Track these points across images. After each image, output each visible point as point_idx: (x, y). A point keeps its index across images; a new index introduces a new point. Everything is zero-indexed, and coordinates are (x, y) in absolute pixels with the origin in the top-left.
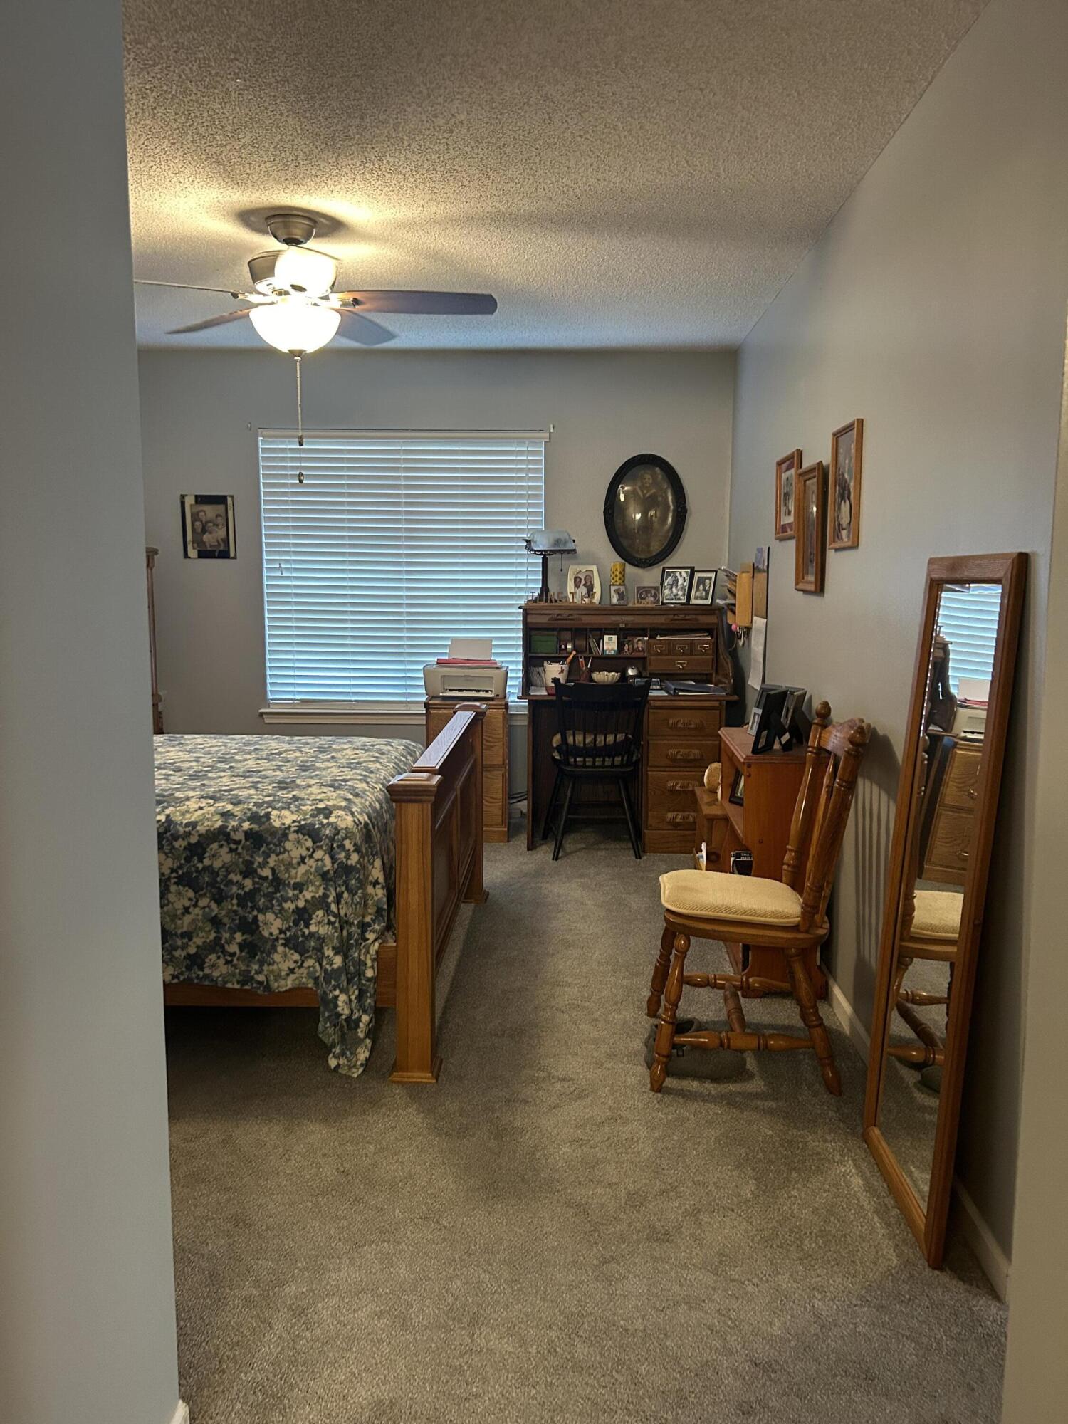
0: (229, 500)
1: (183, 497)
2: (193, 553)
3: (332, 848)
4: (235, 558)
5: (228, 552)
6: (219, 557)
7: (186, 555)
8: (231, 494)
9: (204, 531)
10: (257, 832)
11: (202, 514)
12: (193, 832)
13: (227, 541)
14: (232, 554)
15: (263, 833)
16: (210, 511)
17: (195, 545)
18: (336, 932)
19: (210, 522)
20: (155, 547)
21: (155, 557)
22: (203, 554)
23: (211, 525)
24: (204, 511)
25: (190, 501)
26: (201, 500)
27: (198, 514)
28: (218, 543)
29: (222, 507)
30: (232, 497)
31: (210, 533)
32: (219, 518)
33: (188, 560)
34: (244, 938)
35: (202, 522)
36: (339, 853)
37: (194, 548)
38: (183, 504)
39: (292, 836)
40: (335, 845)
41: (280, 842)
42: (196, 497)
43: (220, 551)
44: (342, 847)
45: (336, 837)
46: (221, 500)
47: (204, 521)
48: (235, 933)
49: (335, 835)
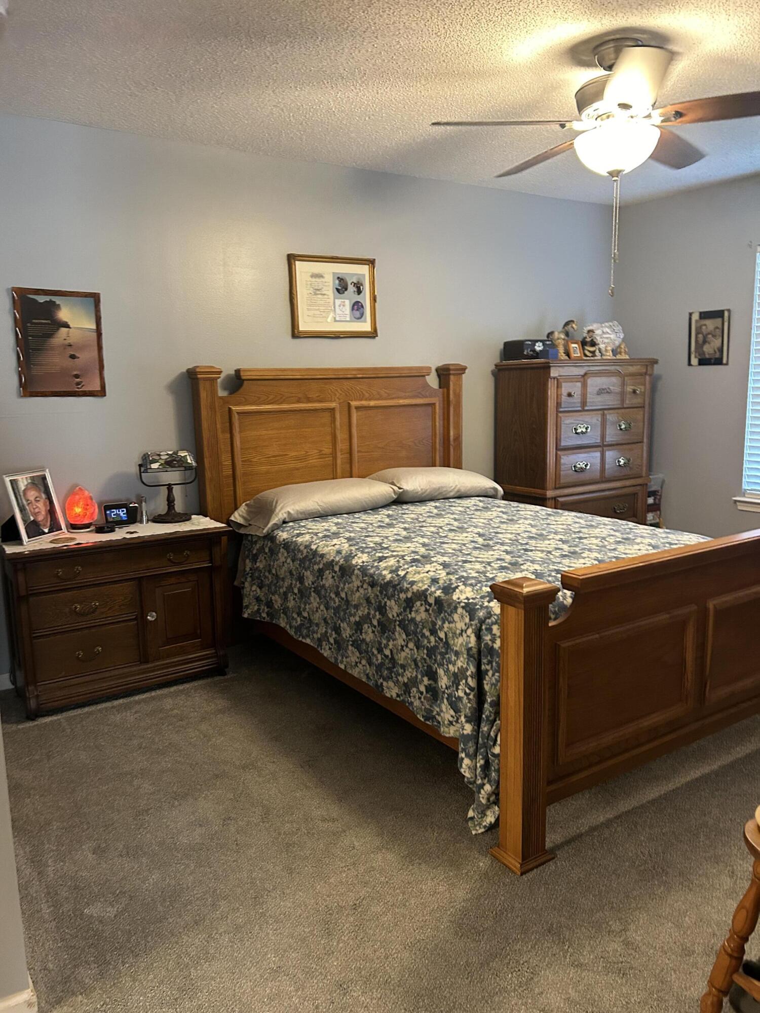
0: (726, 314)
1: (691, 314)
2: (695, 361)
3: (480, 630)
4: (727, 364)
5: (722, 358)
6: (715, 364)
7: (690, 364)
8: (728, 308)
9: (705, 342)
10: (442, 600)
11: (704, 327)
12: (410, 589)
13: (721, 350)
14: (725, 361)
15: (444, 601)
16: (710, 324)
17: (697, 354)
18: (469, 702)
19: (709, 334)
20: (655, 357)
21: (655, 366)
22: (703, 362)
23: (710, 336)
24: (705, 325)
25: (696, 317)
26: (704, 315)
27: (701, 327)
28: (715, 351)
29: (720, 320)
30: (729, 311)
31: (709, 343)
32: (718, 330)
33: (690, 367)
34: (429, 683)
35: (703, 334)
36: (487, 635)
37: (696, 357)
38: (690, 319)
39: (460, 610)
40: (484, 627)
41: (452, 612)
42: (701, 313)
43: (716, 359)
44: (490, 630)
45: (488, 620)
46: (719, 314)
47: (705, 333)
48: (424, 677)
49: (486, 618)
